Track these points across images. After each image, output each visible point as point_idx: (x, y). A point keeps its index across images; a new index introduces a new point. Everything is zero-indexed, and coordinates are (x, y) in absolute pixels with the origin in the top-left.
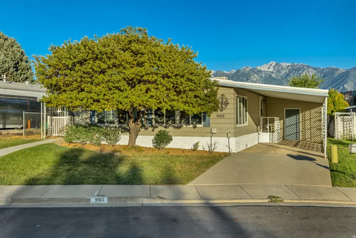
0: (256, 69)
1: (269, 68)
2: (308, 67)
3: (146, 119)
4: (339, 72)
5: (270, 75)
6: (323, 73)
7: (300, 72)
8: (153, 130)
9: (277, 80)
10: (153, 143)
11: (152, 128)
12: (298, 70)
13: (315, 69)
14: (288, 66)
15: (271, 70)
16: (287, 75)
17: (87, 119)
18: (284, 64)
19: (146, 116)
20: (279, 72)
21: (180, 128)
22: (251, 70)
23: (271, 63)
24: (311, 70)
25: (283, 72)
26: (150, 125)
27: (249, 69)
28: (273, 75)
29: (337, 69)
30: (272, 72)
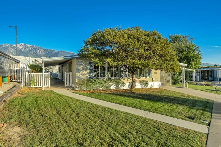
0: (13, 46)
1: (20, 46)
2: (41, 48)
3: (124, 74)
4: (55, 52)
5: (21, 50)
6: (47, 51)
7: (37, 50)
8: (127, 80)
9: (25, 53)
10: (128, 86)
11: (127, 79)
12: (36, 49)
13: (44, 49)
14: (31, 47)
15: (21, 47)
16: (30, 51)
17: (86, 74)
18: (29, 45)
19: (124, 73)
20: (26, 49)
21: (140, 78)
22: (9, 46)
23: (21, 44)
24: (42, 50)
25: (28, 49)
26: (126, 77)
27: (8, 45)
28: (23, 50)
29: (54, 51)
30: (22, 49)
